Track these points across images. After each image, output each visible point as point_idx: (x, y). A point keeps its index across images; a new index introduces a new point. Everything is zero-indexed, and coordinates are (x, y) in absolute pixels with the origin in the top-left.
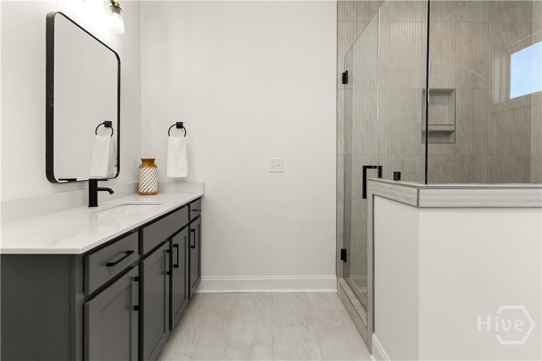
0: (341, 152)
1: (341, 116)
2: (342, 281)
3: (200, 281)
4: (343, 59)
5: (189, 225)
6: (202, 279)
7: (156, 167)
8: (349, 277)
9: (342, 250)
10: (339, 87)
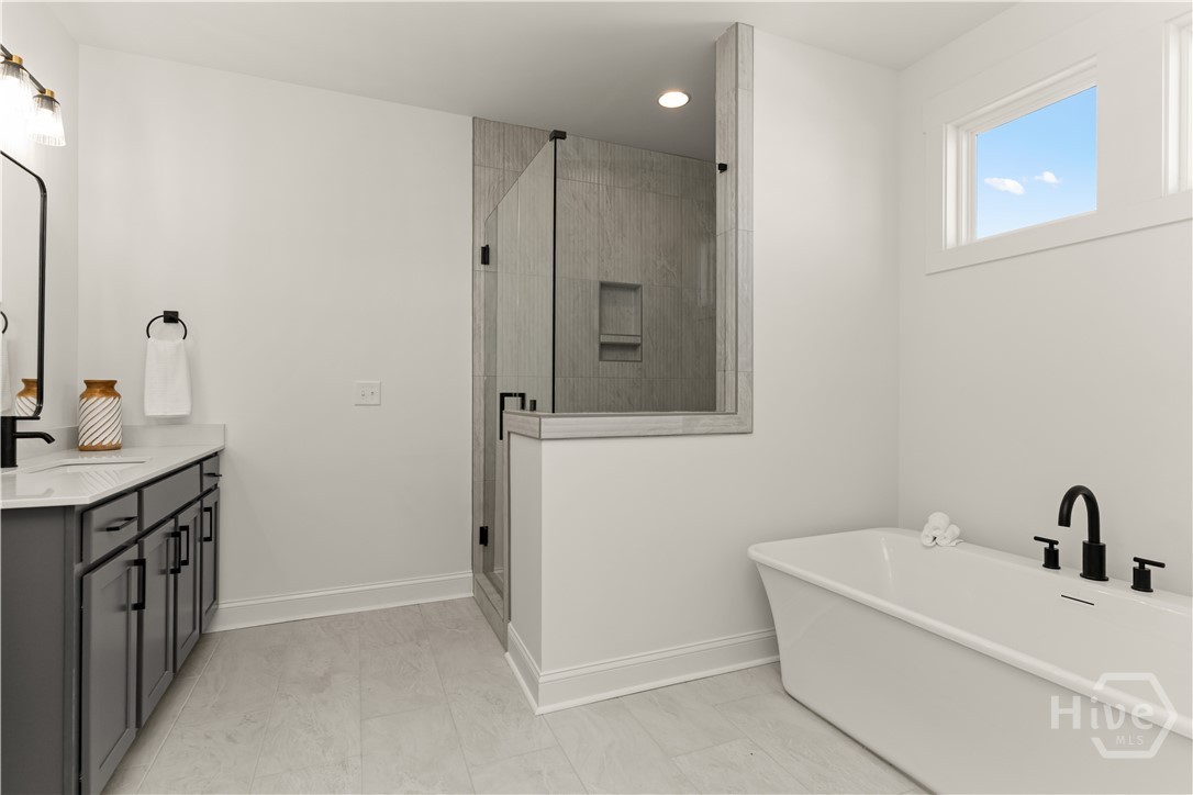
0: (480, 371)
1: (480, 314)
2: (481, 577)
3: (216, 609)
4: (483, 224)
5: (200, 498)
6: (220, 606)
7: (119, 396)
8: (493, 570)
9: (481, 528)
10: (477, 268)
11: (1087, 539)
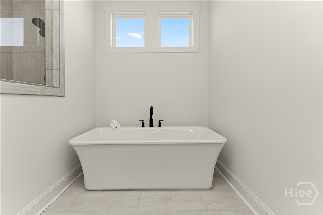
11: (150, 119)
